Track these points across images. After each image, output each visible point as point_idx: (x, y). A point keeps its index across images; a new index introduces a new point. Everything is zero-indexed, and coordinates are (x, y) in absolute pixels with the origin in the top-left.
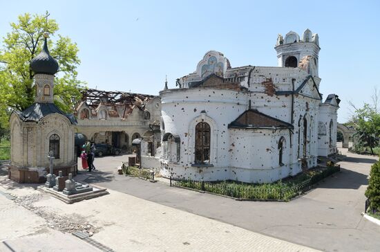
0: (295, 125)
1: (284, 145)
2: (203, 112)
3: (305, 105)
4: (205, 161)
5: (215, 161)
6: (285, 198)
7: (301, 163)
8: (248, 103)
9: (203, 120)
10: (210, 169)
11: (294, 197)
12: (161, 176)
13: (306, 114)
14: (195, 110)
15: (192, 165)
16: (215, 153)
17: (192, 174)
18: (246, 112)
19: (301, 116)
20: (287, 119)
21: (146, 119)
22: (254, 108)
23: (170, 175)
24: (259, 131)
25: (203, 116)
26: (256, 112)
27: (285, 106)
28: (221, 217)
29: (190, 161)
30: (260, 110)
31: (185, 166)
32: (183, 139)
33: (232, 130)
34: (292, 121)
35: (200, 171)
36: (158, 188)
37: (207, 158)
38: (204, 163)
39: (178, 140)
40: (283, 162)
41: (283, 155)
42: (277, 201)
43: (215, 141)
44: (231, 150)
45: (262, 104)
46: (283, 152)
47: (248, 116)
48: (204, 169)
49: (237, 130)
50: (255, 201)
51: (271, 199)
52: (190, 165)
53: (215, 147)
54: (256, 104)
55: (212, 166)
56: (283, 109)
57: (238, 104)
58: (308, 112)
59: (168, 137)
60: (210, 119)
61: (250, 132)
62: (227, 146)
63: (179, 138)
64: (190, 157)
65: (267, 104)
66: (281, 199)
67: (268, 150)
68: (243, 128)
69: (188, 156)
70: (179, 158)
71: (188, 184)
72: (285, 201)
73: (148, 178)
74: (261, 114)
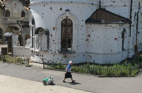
0: (132, 20)
1: (125, 35)
2: (67, 10)
3: (138, 5)
4: (68, 49)
5: (76, 48)
6: (133, 74)
7: (134, 49)
8: (99, 4)
9: (67, 17)
10: (73, 55)
11: (137, 73)
12: (33, 62)
13: (138, 12)
14: (61, 9)
15: (59, 52)
16: (76, 42)
17: (59, 59)
18: (97, 10)
19: (136, 13)
20: (127, 16)
21: (6, 16)
22: (103, 7)
23: (41, 60)
24: (109, 25)
25: (67, 14)
26: (104, 10)
27: (125, 6)
28: (94, 90)
29: (57, 49)
30: (107, 9)
31: (54, 53)
32: (52, 32)
33: (89, 25)
34: (131, 17)
35: (66, 56)
36: (35, 71)
37: (70, 46)
38: (68, 50)
39: (47, 33)
40: (124, 48)
41: (124, 43)
42: (127, 76)
43: (76, 33)
44: (87, 40)
45: (109, 4)
46: (124, 40)
47: (99, 13)
48: (68, 55)
49: (92, 25)
50: (112, 77)
51: (123, 75)
52: (57, 52)
53: (76, 37)
54: (105, 4)
55: (74, 52)
56: (124, 7)
57: (92, 4)
58: (140, 10)
59: (38, 31)
60: (73, 16)
61: (103, 26)
62: (85, 37)
63: (48, 31)
64: (57, 46)
65: (112, 4)
66: (130, 75)
67: (115, 39)
68: (97, 23)
69: (56, 46)
70: (48, 47)
71: (58, 67)
72: (133, 76)
73: (23, 64)
74: (108, 12)
